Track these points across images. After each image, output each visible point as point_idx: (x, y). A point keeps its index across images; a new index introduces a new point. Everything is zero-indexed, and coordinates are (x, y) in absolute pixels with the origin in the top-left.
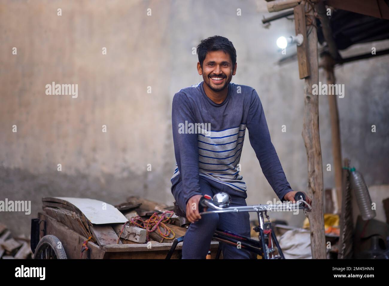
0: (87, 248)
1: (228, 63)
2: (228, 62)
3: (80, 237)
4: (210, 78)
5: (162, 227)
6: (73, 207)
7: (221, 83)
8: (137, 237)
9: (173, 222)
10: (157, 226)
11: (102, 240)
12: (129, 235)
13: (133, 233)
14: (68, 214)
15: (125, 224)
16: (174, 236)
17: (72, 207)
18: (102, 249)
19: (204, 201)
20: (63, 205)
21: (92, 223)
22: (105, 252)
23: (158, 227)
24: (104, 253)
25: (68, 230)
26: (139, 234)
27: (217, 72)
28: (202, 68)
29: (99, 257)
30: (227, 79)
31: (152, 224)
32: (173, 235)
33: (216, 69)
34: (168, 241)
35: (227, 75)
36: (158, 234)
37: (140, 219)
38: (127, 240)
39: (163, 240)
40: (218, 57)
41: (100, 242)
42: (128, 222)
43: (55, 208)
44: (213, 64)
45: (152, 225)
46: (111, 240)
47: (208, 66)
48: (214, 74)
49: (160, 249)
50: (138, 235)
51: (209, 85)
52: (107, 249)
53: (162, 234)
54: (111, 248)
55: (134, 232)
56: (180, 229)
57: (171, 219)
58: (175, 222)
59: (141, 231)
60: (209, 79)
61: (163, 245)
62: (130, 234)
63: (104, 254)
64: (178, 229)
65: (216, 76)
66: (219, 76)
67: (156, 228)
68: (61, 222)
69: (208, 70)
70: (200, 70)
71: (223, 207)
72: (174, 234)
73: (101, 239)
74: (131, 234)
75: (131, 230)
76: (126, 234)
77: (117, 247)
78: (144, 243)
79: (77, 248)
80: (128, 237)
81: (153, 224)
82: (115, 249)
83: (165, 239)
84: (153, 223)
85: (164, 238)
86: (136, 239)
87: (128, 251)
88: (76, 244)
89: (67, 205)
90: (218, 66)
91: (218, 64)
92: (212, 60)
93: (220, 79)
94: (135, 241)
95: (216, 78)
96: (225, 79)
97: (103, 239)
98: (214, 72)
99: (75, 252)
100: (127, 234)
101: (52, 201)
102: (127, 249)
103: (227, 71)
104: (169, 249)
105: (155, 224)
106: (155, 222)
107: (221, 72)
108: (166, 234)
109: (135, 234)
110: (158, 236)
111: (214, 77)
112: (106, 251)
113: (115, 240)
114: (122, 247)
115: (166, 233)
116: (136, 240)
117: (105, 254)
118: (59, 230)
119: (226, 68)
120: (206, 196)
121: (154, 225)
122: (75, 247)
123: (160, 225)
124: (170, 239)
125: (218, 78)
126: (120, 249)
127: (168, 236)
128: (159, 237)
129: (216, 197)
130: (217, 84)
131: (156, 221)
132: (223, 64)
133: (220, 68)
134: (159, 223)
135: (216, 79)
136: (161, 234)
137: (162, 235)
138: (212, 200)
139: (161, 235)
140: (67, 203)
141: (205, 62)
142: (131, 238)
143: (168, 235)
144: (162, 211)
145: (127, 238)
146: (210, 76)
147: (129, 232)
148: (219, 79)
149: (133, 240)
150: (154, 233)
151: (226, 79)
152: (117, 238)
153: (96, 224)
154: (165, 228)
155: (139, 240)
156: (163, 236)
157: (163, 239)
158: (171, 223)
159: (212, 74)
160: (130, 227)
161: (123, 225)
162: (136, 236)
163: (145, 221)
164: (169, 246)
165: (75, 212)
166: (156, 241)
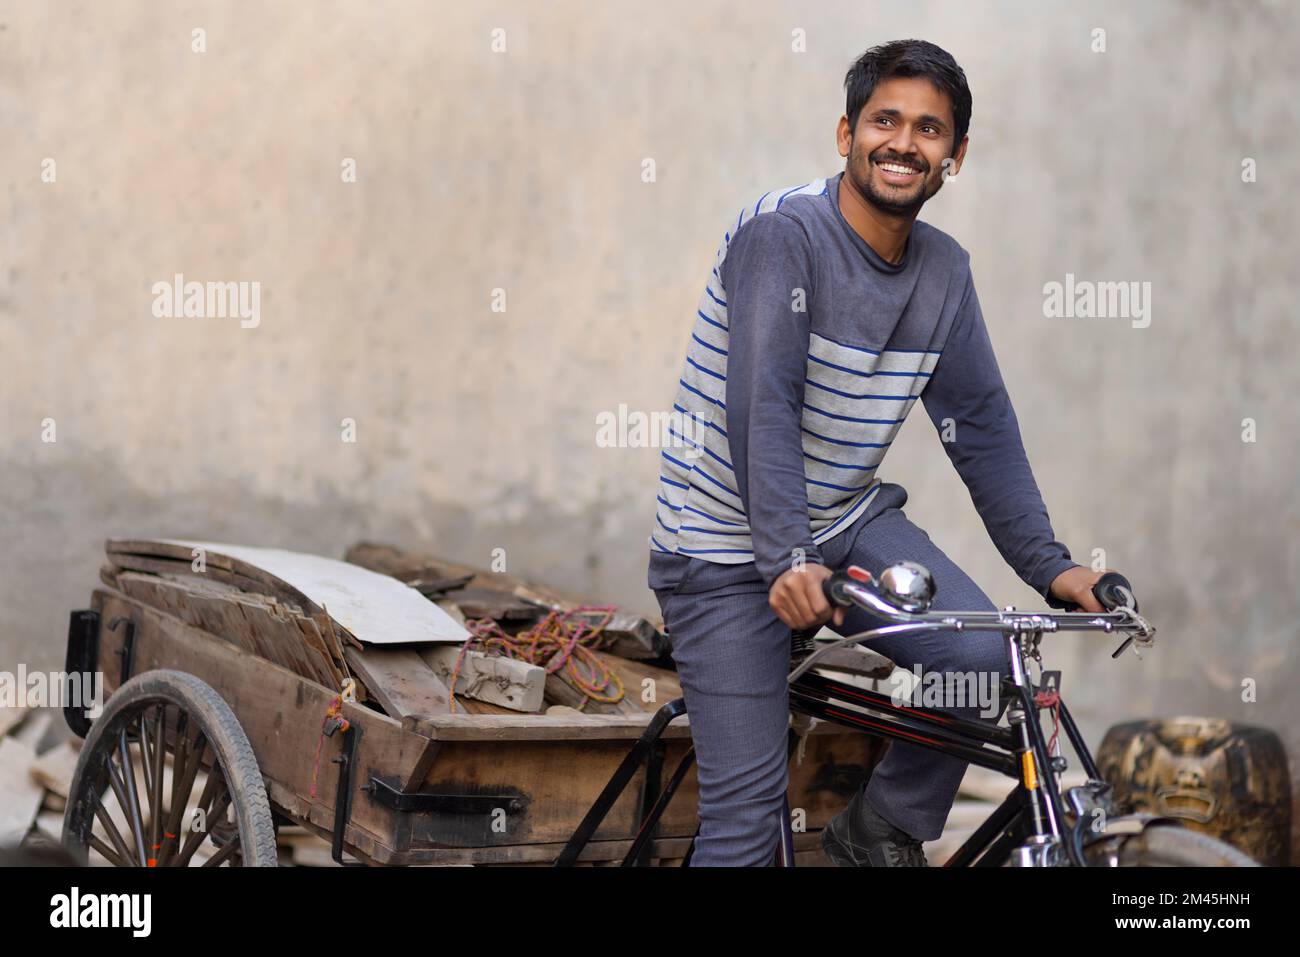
0: (347, 723)
1: (940, 124)
2: (943, 119)
3: (301, 683)
4: (875, 165)
5: (580, 660)
6: (267, 580)
7: (908, 185)
8: (514, 691)
9: (609, 643)
10: (568, 656)
11: (399, 696)
12: (481, 684)
13: (501, 677)
14: (246, 603)
15: (466, 645)
16: (622, 692)
17: (258, 579)
18: (414, 729)
19: (841, 587)
20: (214, 570)
21: (360, 638)
22: (432, 740)
23: (570, 660)
24: (427, 743)
25: (243, 657)
26: (524, 682)
28: (853, 136)
29: (401, 754)
30: (929, 176)
31: (544, 648)
32: (618, 688)
33: (898, 135)
34: (603, 707)
35: (930, 161)
36: (570, 682)
37: (495, 628)
38: (473, 699)
39: (586, 703)
40: (912, 98)
41: (396, 707)
42: (474, 641)
43: (155, 574)
44: (892, 118)
45: (545, 651)
46: (428, 698)
47: (874, 124)
49: (598, 736)
50: (518, 684)
51: (868, 186)
52: (438, 729)
53: (585, 682)
54: (452, 729)
55: (503, 673)
56: (630, 669)
57: (602, 633)
58: (613, 644)
59: (531, 672)
60: (872, 166)
61: (608, 721)
62: (484, 680)
63: (424, 748)
64: (625, 666)
65: (895, 156)
67: (565, 663)
68: (203, 626)
69: (871, 136)
70: (845, 142)
71: (914, 612)
72: (621, 685)
73: (395, 694)
74: (490, 679)
75: (492, 667)
76: (467, 680)
77: (468, 724)
78: (535, 713)
79: (285, 720)
80: (479, 691)
81: (550, 648)
82: (463, 730)
83: (593, 699)
84: (549, 643)
85: (590, 698)
86: (511, 698)
87: (502, 737)
88: (286, 705)
89: (236, 573)
91: (909, 120)
92: (890, 106)
93: (907, 170)
94: (508, 704)
95: (893, 164)
97: (399, 693)
98: (892, 145)
99: (277, 733)
100: (472, 681)
101: (158, 552)
102: (499, 730)
103: (932, 148)
104: (637, 735)
105: (560, 647)
106: (556, 642)
108: (595, 685)
109: (503, 683)
110: (568, 689)
111: (889, 163)
112: (434, 738)
113: (440, 700)
114: (486, 726)
115: (594, 681)
116: (508, 702)
117: (429, 745)
118: (196, 653)
119: (933, 139)
120: (855, 572)
121: (554, 653)
122: (279, 716)
123: (574, 653)
124: (609, 699)
125: (899, 165)
126: (478, 730)
127: (603, 692)
128: (573, 693)
129: (889, 578)
130: (895, 185)
131: (562, 640)
132: (923, 124)
133: (913, 136)
134: (571, 646)
135: (895, 168)
136: (582, 683)
137: (585, 686)
138: (876, 584)
139: (581, 686)
140: (237, 563)
141: (867, 112)
142: (490, 694)
143: (601, 687)
144: (547, 605)
145: (473, 694)
146: (875, 157)
147: (482, 674)
148: (902, 169)
149: (497, 703)
150: (556, 679)
151: (925, 176)
152: (447, 694)
153: (374, 641)
154: (590, 664)
155: (523, 700)
156: (586, 691)
157: (585, 699)
158: (602, 649)
159: (884, 151)
160: (486, 656)
161: (459, 650)
162: (510, 688)
163: (515, 635)
164: (627, 727)
165: (277, 596)
166: (569, 708)
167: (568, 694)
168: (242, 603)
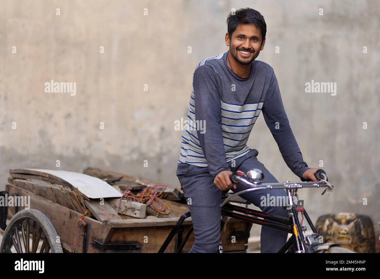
0: (86, 223)
3: (71, 211)
5: (156, 201)
6: (59, 180)
7: (248, 57)
8: (137, 212)
9: (165, 196)
10: (153, 200)
12: (126, 210)
13: (132, 208)
14: (53, 187)
15: (121, 198)
16: (170, 211)
17: (57, 180)
18: (106, 224)
19: (235, 177)
20: (43, 177)
21: (89, 197)
22: (112, 228)
23: (153, 202)
24: (110, 229)
25: (53, 204)
26: (139, 209)
27: (246, 46)
29: (102, 232)
30: (255, 54)
31: (145, 198)
32: (168, 210)
33: (245, 42)
34: (164, 216)
36: (154, 208)
37: (130, 192)
38: (124, 215)
39: (159, 215)
40: (249, 30)
41: (100, 217)
42: (124, 197)
43: (25, 179)
44: (242, 37)
45: (146, 199)
46: (110, 215)
47: (237, 38)
48: (243, 47)
49: (163, 225)
50: (138, 210)
51: (236, 57)
52: (113, 224)
53: (158, 208)
54: (118, 224)
55: (133, 206)
57: (163, 193)
58: (167, 196)
59: (141, 206)
61: (165, 220)
62: (127, 209)
63: (109, 230)
64: (170, 203)
65: (244, 49)
66: (248, 50)
67: (152, 203)
68: (40, 195)
69: (237, 42)
70: (228, 42)
71: (257, 184)
72: (169, 209)
73: (100, 214)
74: (129, 208)
75: (129, 205)
76: (122, 209)
77: (122, 222)
78: (143, 218)
79: (66, 223)
80: (126, 212)
81: (147, 198)
82: (121, 224)
83: (161, 213)
84: (147, 197)
85: (160, 213)
86: (135, 214)
87: (133, 226)
88: (66, 218)
89: (50, 178)
90: (248, 40)
91: (248, 37)
92: (242, 33)
94: (135, 216)
95: (244, 51)
96: (253, 53)
97: (101, 214)
98: (243, 46)
99: (64, 227)
100: (123, 209)
101: (26, 172)
102: (132, 224)
103: (255, 45)
104: (175, 224)
105: (150, 198)
106: (149, 196)
107: (250, 47)
108: (161, 209)
109: (133, 209)
110: (153, 210)
111: (242, 51)
112: (112, 227)
113: (114, 215)
114: (128, 223)
115: (161, 208)
116: (135, 215)
117: (111, 229)
118: (38, 203)
119: (256, 42)
120: (239, 172)
121: (148, 200)
122: (64, 222)
123: (154, 199)
124: (166, 213)
126: (126, 224)
127: (164, 211)
128: (154, 212)
129: (250, 174)
130: (244, 57)
131: (151, 196)
132: (253, 38)
133: (250, 43)
134: (154, 197)
135: (244, 53)
136: (157, 209)
137: (158, 210)
138: (246, 176)
139: (157, 210)
140: (50, 175)
141: (235, 34)
142: (129, 213)
143: (163, 210)
144: (146, 185)
145: (124, 213)
146: (238, 49)
147: (126, 207)
149: (131, 215)
150: (149, 208)
152: (116, 213)
153: (93, 198)
154: (160, 203)
155: (139, 214)
156: (158, 211)
157: (158, 214)
158: (163, 198)
159: (241, 47)
160: (127, 201)
161: (119, 200)
162: (135, 211)
163: (136, 195)
164: (171, 222)
165: (62, 185)
166: (153, 216)
167: (153, 212)
168: (52, 187)
